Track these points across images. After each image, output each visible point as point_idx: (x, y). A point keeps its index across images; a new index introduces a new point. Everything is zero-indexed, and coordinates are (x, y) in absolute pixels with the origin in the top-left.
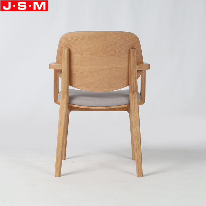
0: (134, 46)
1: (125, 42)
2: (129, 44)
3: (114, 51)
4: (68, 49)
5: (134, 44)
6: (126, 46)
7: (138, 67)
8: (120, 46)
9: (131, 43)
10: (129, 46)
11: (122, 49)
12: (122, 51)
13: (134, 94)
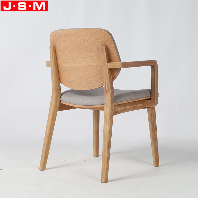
0: (105, 42)
1: (96, 39)
2: (100, 41)
3: (87, 49)
4: (52, 47)
5: (105, 41)
6: (97, 43)
7: (108, 65)
8: (91, 44)
9: (102, 39)
10: (100, 43)
11: (93, 46)
12: (94, 48)
13: (106, 94)
